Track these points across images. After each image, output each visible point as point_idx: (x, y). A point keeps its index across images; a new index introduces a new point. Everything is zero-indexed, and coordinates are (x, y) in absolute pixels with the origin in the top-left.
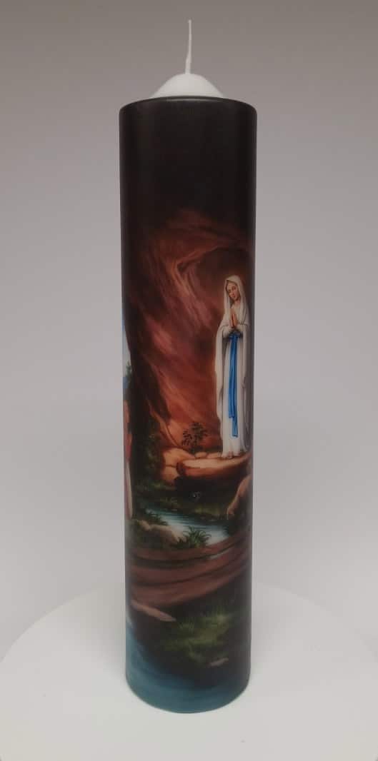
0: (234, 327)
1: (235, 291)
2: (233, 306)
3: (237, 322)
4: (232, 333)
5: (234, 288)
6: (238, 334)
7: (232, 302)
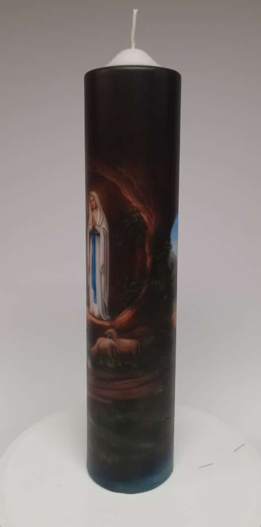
0: (94, 227)
1: (94, 202)
2: (93, 212)
3: (96, 225)
4: (93, 230)
5: (93, 200)
6: (96, 233)
7: (93, 209)
